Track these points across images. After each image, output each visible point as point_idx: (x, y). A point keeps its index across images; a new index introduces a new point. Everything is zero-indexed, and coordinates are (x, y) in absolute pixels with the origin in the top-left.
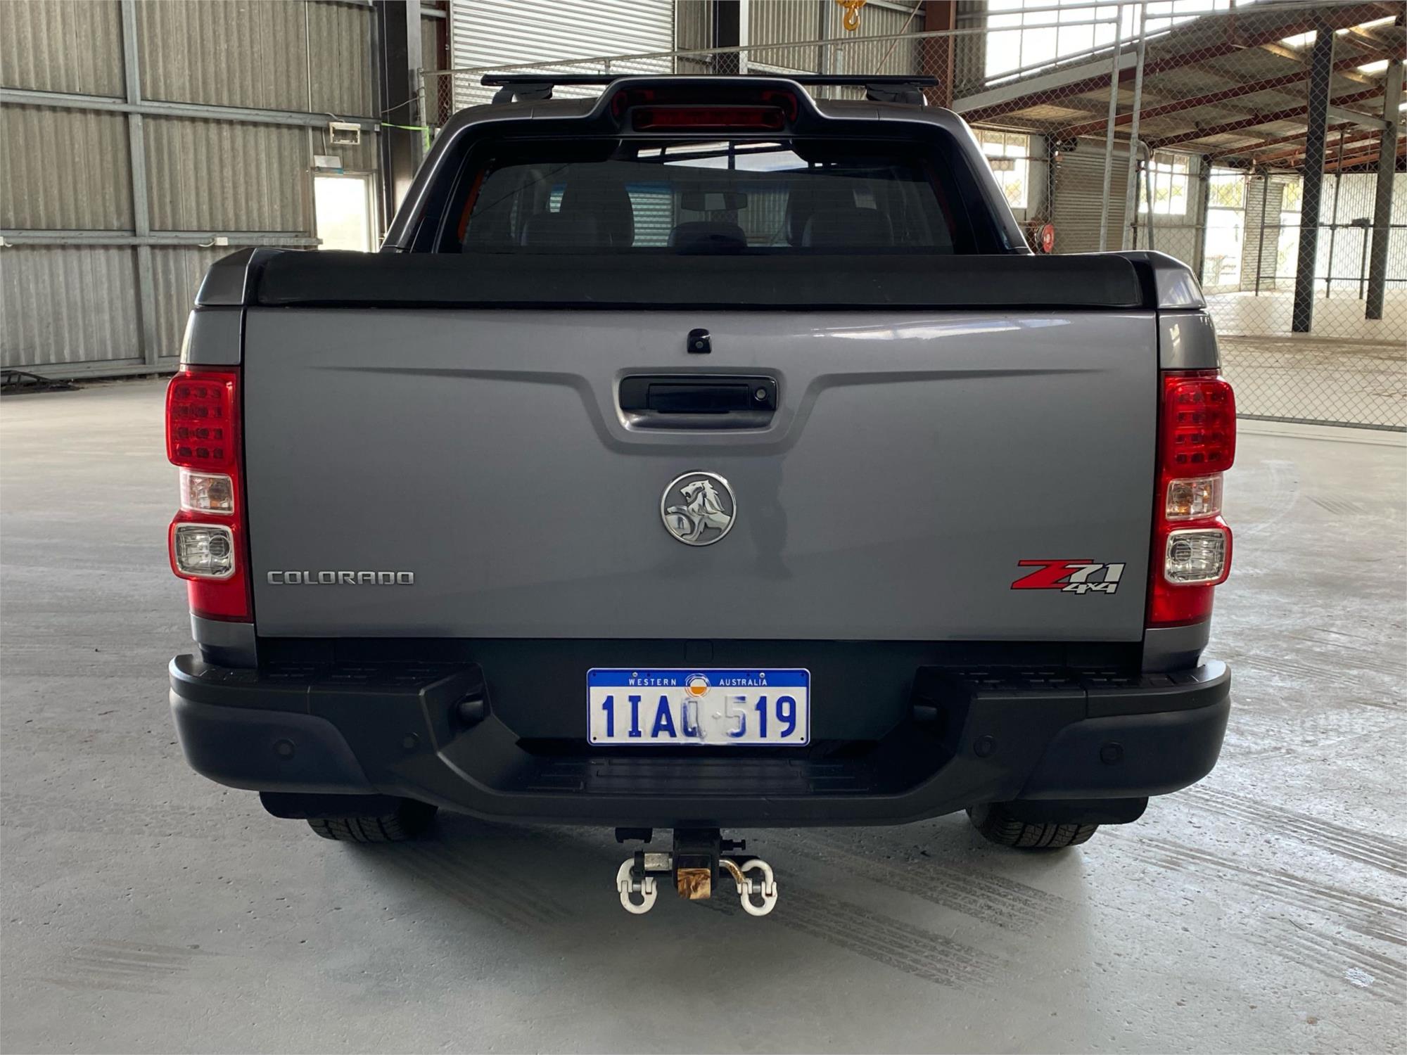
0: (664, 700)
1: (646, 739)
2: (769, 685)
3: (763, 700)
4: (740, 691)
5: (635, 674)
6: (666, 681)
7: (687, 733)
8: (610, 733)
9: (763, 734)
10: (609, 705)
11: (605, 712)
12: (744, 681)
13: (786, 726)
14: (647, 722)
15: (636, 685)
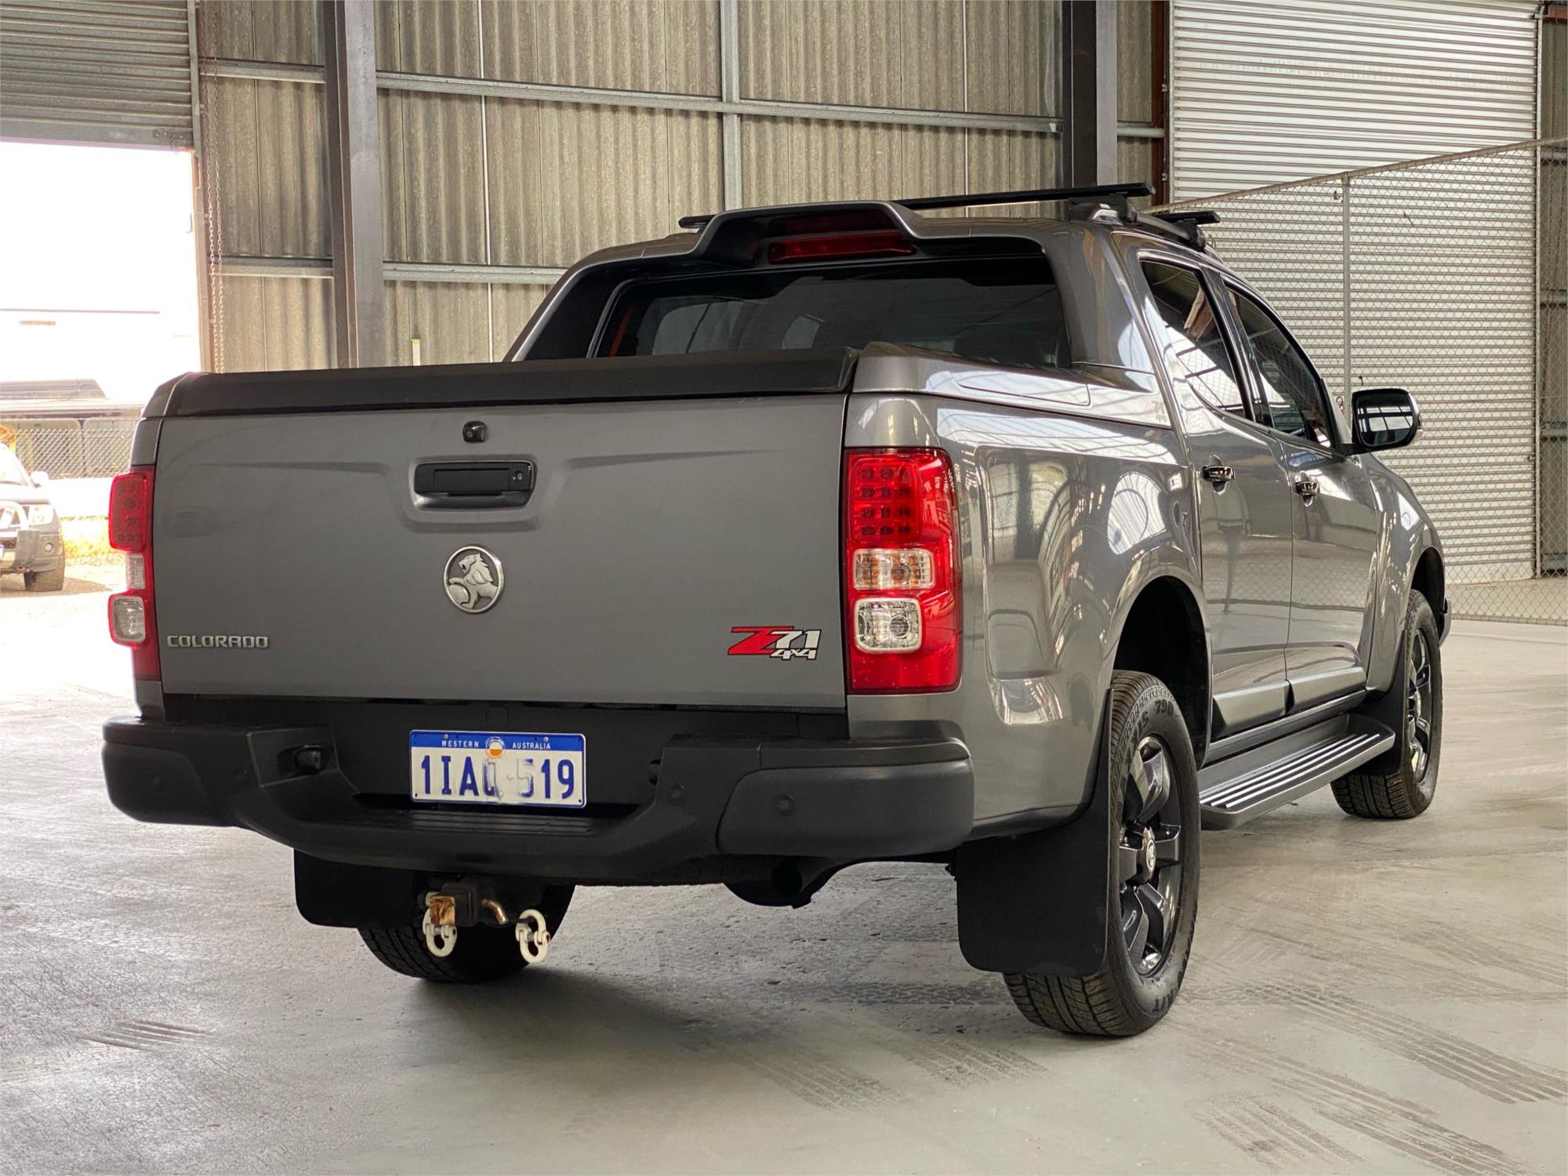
0: (468, 761)
1: (455, 797)
2: (553, 748)
3: (547, 762)
4: (529, 754)
5: (446, 736)
6: (470, 743)
7: (490, 792)
8: (428, 791)
9: (548, 795)
10: (426, 764)
11: (424, 771)
12: (532, 745)
13: (566, 788)
14: (455, 783)
15: (447, 746)
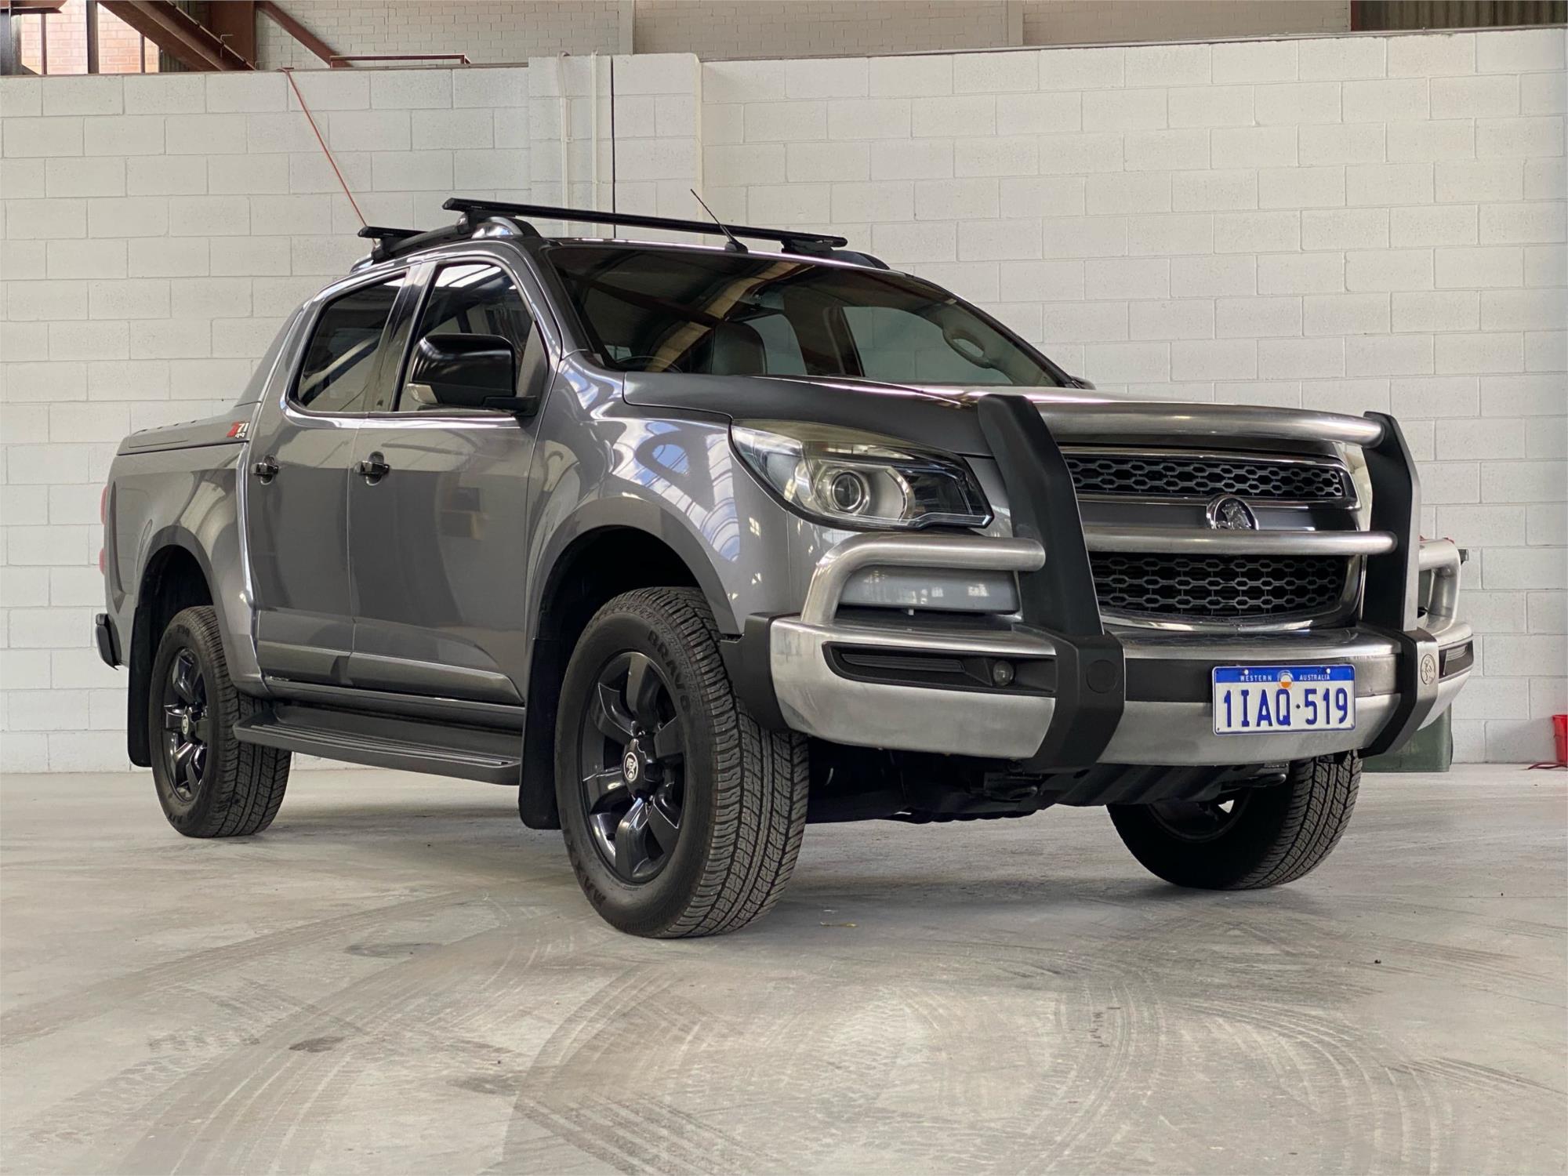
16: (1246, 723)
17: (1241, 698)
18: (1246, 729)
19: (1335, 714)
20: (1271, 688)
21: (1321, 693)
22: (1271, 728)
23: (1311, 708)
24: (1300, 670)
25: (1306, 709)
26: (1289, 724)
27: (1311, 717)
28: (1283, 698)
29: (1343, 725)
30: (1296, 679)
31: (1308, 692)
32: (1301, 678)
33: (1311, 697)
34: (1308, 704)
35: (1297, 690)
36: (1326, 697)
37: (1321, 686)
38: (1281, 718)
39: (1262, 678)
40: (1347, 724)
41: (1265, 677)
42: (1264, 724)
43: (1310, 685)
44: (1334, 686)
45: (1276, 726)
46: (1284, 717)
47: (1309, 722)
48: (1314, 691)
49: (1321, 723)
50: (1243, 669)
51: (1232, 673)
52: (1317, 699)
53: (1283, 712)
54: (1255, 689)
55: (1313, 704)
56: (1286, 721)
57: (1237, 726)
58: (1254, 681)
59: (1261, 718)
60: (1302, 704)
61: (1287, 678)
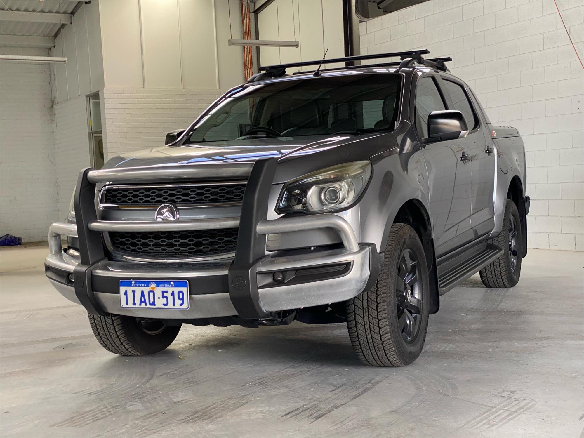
16: (134, 304)
17: (132, 293)
18: (134, 306)
19: (178, 302)
20: (146, 290)
21: (170, 292)
22: (146, 307)
23: (165, 299)
24: (160, 282)
25: (163, 299)
26: (155, 305)
27: (166, 303)
28: (151, 294)
29: (182, 307)
30: (158, 286)
31: (163, 292)
32: (160, 286)
33: (165, 294)
34: (163, 297)
35: (158, 291)
36: (173, 294)
37: (170, 290)
38: (151, 302)
39: (142, 285)
40: (185, 306)
41: (143, 285)
42: (143, 305)
43: (165, 289)
44: (177, 290)
45: (148, 306)
46: (152, 302)
47: (164, 305)
48: (166, 292)
49: (171, 305)
50: (132, 281)
51: (127, 282)
52: (169, 295)
53: (152, 300)
54: (138, 290)
55: (167, 297)
56: (154, 304)
57: (130, 305)
58: (138, 286)
59: (141, 302)
60: (161, 296)
61: (153, 285)
